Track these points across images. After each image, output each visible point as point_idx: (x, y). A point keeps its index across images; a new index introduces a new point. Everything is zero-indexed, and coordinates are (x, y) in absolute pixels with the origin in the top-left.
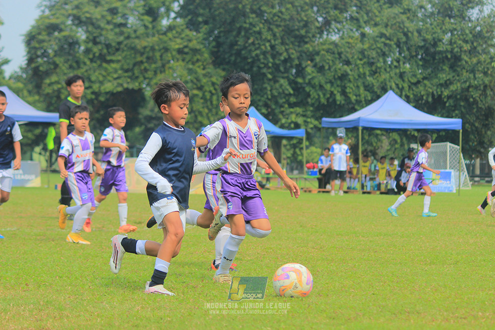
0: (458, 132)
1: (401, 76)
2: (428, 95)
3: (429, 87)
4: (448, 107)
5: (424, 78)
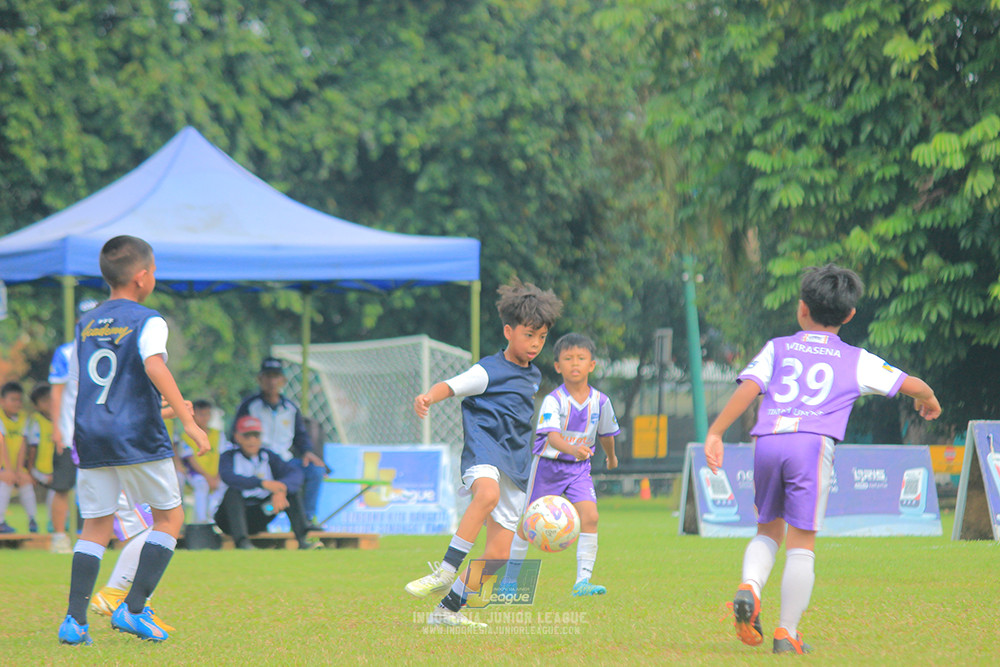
0: (464, 291)
1: (231, 69)
2: (342, 147)
3: (348, 118)
4: (425, 194)
5: (326, 81)
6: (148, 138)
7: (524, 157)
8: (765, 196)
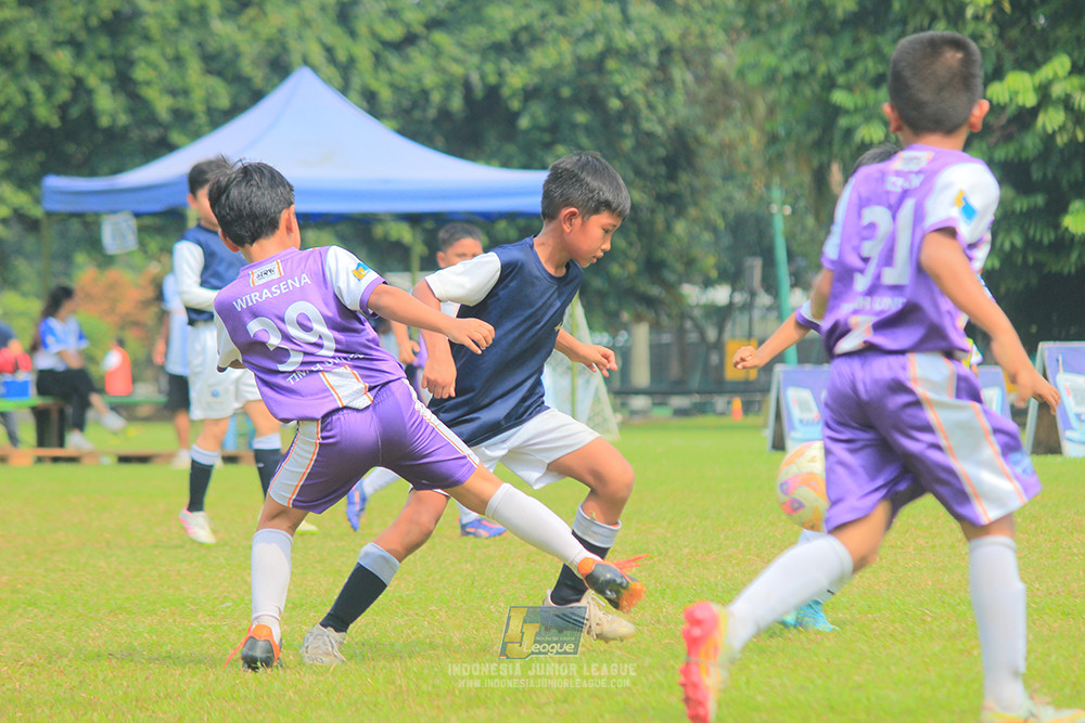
1: (345, 14)
2: (448, 87)
3: (454, 59)
4: (527, 132)
5: (433, 24)
6: (267, 79)
7: (620, 96)
8: (849, 133)
